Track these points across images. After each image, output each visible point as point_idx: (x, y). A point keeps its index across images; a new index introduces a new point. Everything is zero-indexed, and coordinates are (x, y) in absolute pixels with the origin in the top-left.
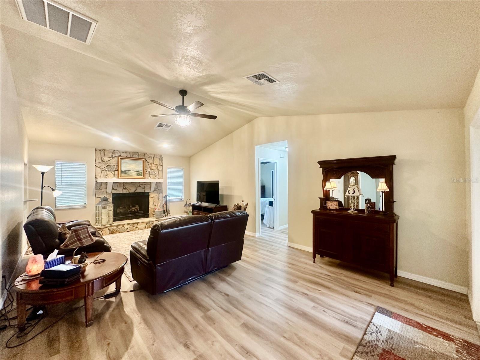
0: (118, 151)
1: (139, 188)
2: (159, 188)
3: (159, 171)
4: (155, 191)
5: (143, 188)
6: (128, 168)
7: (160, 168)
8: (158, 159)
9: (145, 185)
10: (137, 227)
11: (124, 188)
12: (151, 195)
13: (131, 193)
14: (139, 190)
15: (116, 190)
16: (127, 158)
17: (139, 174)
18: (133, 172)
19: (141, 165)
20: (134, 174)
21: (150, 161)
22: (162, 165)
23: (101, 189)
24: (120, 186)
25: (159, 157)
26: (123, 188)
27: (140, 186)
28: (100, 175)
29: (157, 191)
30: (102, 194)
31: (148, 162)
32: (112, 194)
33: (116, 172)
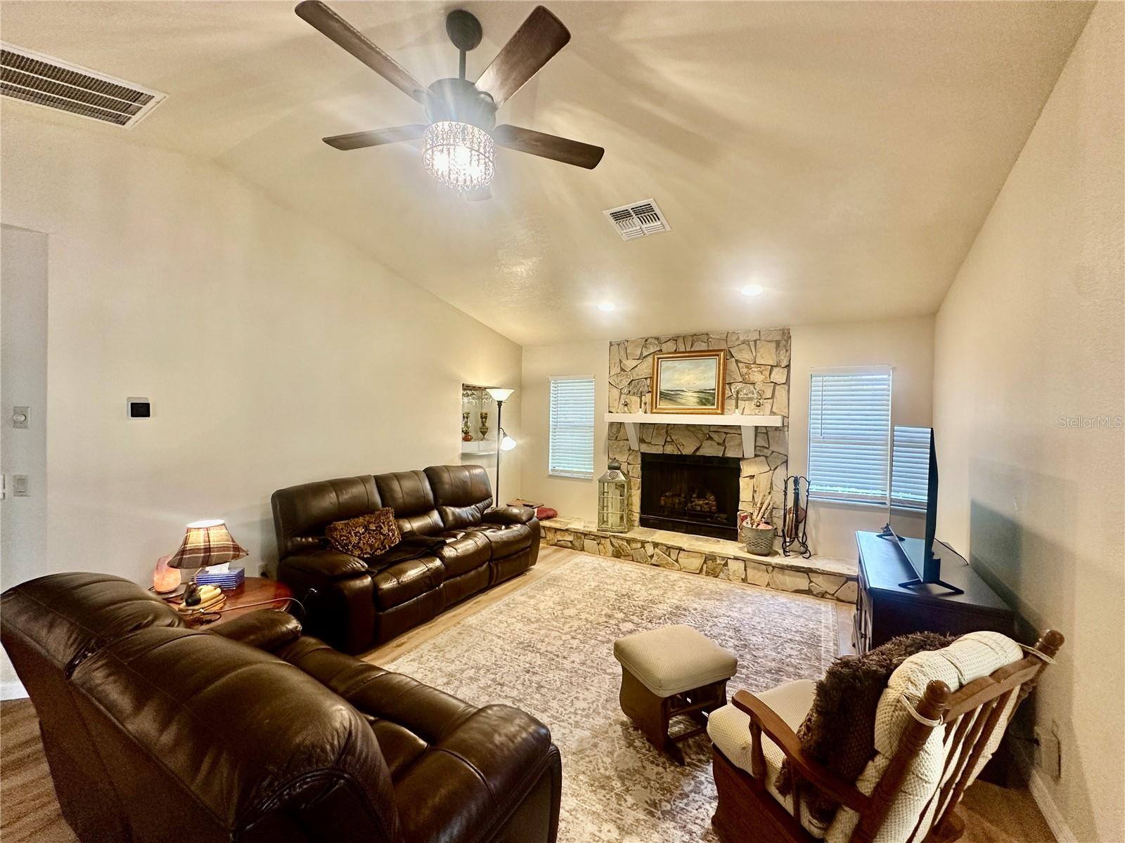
1: (707, 444)
2: (772, 448)
3: (777, 387)
4: (759, 456)
5: (718, 444)
6: (678, 382)
7: (778, 376)
8: (774, 345)
9: (726, 433)
10: (677, 561)
11: (668, 439)
12: (746, 469)
13: (686, 456)
14: (709, 450)
15: (650, 443)
16: (678, 355)
19: (713, 373)
21: (745, 356)
22: (788, 366)
24: (659, 434)
25: (778, 338)
26: (666, 441)
27: (710, 438)
29: (766, 457)
30: (620, 452)
31: (736, 360)
32: (642, 453)
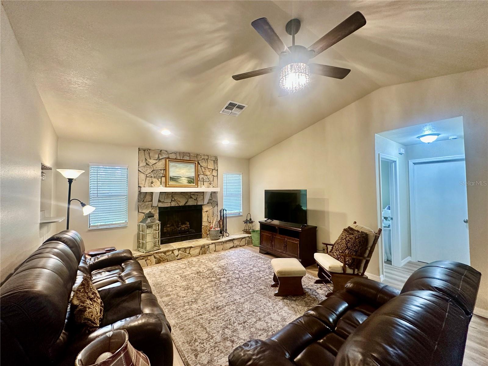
0: (165, 151)
1: (190, 200)
2: (213, 200)
3: (214, 177)
4: (209, 203)
5: (195, 200)
6: (178, 173)
7: (215, 173)
8: (212, 162)
9: (197, 195)
10: (189, 253)
11: (173, 199)
12: (205, 209)
13: (181, 206)
14: (191, 203)
15: (164, 202)
16: (176, 160)
17: (191, 181)
18: (184, 178)
19: (193, 170)
20: (184, 181)
21: (204, 164)
22: (217, 170)
23: (145, 201)
24: (168, 198)
25: (214, 159)
27: (191, 197)
28: (143, 182)
29: (211, 203)
30: (146, 208)
31: (201, 166)
32: (159, 207)
33: (163, 179)
